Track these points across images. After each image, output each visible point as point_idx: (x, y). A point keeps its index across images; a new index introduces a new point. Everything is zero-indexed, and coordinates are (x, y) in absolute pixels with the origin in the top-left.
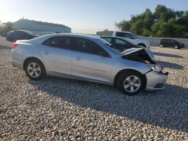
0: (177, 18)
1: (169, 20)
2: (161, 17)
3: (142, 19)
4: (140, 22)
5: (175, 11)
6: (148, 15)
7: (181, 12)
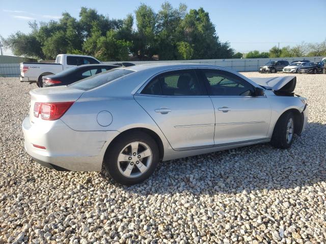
0: (116, 30)
1: (108, 33)
2: (95, 29)
3: (62, 32)
4: (61, 37)
5: (111, 19)
6: (71, 23)
7: (118, 21)
